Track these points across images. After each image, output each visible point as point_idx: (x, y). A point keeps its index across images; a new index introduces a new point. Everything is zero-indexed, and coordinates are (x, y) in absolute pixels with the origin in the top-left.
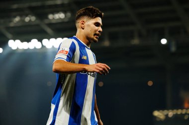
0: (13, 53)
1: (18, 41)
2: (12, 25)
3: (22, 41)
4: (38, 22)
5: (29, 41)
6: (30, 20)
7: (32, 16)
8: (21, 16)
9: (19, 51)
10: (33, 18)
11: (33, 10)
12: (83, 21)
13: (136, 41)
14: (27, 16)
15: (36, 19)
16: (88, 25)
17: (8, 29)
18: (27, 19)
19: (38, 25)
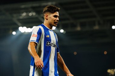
0: (22, 34)
1: (25, 28)
2: (21, 18)
3: (27, 27)
4: (37, 16)
5: (31, 27)
6: (32, 15)
7: (33, 12)
8: (26, 12)
9: (26, 34)
10: (34, 14)
11: (34, 9)
12: (47, 15)
13: (97, 27)
14: (30, 12)
15: (36, 14)
16: (50, 18)
17: (19, 20)
18: (30, 14)
19: (37, 18)
